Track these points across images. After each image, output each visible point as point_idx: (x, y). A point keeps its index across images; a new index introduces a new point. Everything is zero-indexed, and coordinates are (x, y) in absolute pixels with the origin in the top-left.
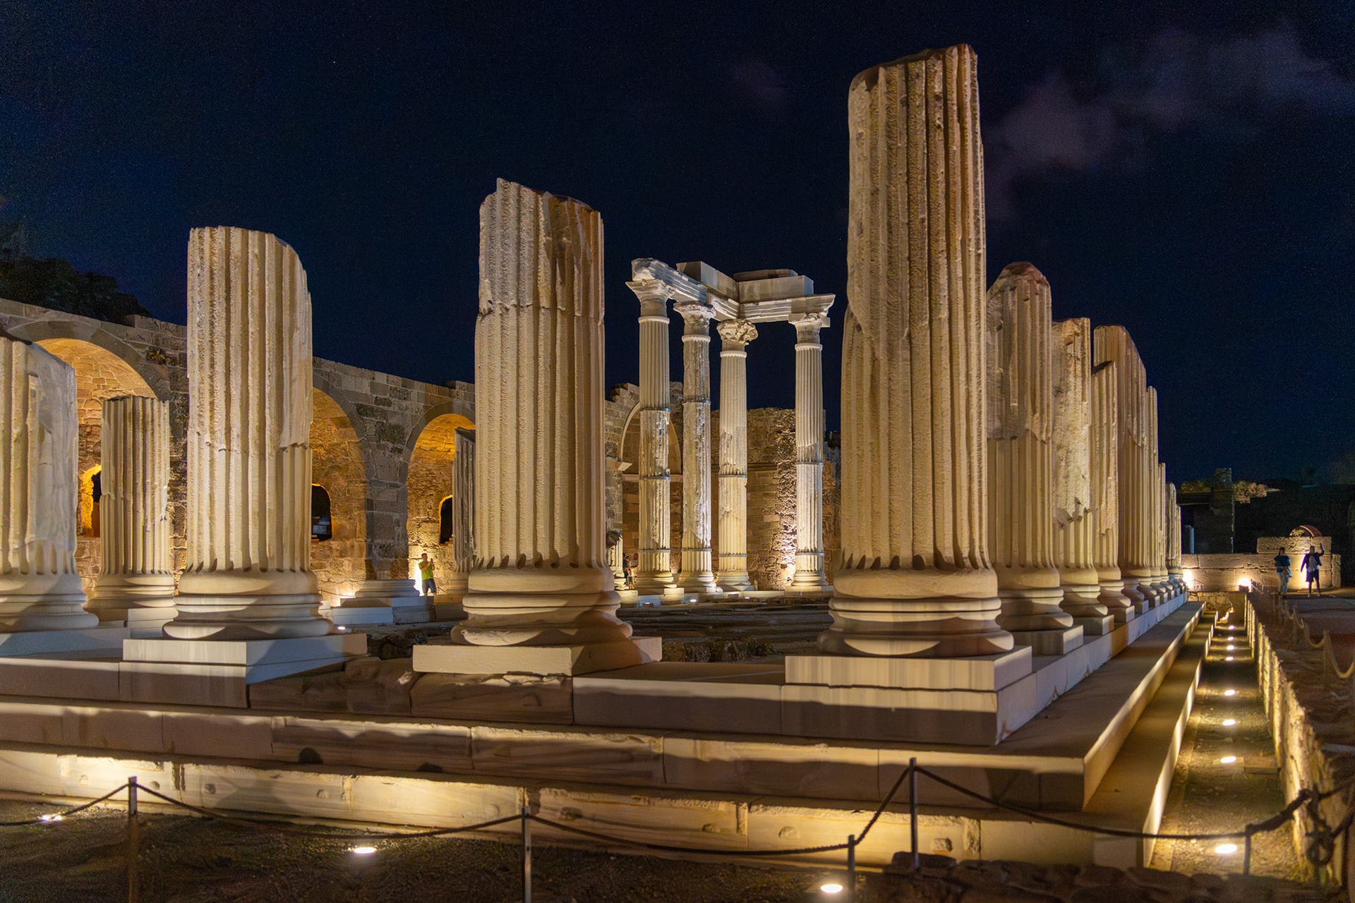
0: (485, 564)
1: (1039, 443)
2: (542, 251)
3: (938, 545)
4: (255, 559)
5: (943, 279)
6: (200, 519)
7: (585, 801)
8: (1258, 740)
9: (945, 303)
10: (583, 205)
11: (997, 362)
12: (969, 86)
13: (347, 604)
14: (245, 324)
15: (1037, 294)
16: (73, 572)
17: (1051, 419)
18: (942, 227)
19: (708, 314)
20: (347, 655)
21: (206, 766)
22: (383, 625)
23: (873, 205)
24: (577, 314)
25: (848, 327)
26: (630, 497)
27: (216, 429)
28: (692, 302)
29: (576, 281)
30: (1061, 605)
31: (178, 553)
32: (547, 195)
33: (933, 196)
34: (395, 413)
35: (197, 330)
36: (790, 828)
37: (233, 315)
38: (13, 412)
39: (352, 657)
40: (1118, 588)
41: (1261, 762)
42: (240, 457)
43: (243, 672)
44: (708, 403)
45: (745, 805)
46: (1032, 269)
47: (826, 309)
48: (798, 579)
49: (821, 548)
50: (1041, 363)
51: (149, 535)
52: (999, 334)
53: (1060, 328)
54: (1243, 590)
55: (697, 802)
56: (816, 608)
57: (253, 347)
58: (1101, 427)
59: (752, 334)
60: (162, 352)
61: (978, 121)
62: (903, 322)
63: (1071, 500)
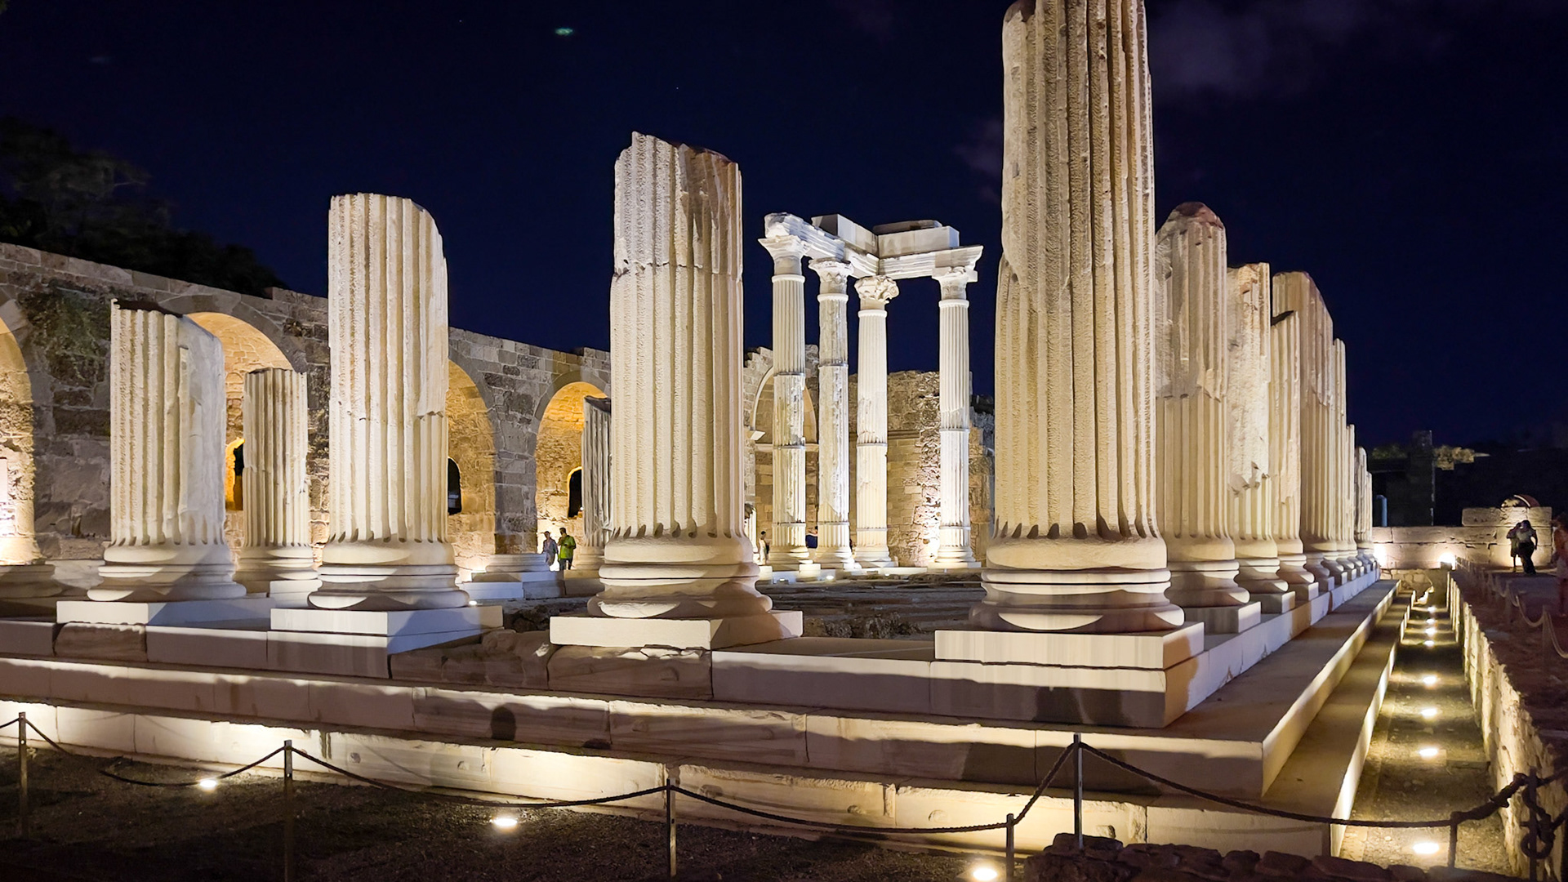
0: (622, 534)
1: (1212, 401)
2: (679, 205)
3: (1101, 511)
4: (394, 530)
5: (1107, 223)
6: (342, 489)
7: (724, 778)
8: (1466, 731)
9: (1109, 247)
10: (721, 156)
11: (1165, 313)
12: (1135, 11)
13: (478, 579)
14: (384, 291)
15: (1210, 237)
16: (222, 543)
17: (1226, 375)
18: (1106, 166)
19: (845, 271)
20: (483, 627)
21: (351, 735)
22: (514, 600)
23: (1030, 143)
24: (714, 271)
25: (1003, 277)
26: (764, 469)
27: (356, 398)
28: (829, 259)
29: (713, 237)
30: (1236, 579)
31: (315, 524)
32: (684, 148)
33: (1095, 133)
34: (524, 382)
35: (338, 298)
36: (941, 811)
37: (371, 283)
38: (166, 385)
39: (489, 630)
40: (1299, 562)
41: (1466, 754)
42: (379, 425)
43: (383, 642)
44: (846, 367)
45: (893, 786)
46: (1204, 210)
47: (973, 262)
48: (942, 555)
49: (967, 521)
50: (1215, 313)
51: (289, 508)
52: (1168, 283)
53: (1235, 275)
54: (1445, 568)
55: (842, 782)
56: (962, 585)
57: (392, 314)
58: (1281, 384)
59: (893, 291)
60: (298, 324)
61: (1145, 49)
62: (1063, 272)
63: (1248, 465)
